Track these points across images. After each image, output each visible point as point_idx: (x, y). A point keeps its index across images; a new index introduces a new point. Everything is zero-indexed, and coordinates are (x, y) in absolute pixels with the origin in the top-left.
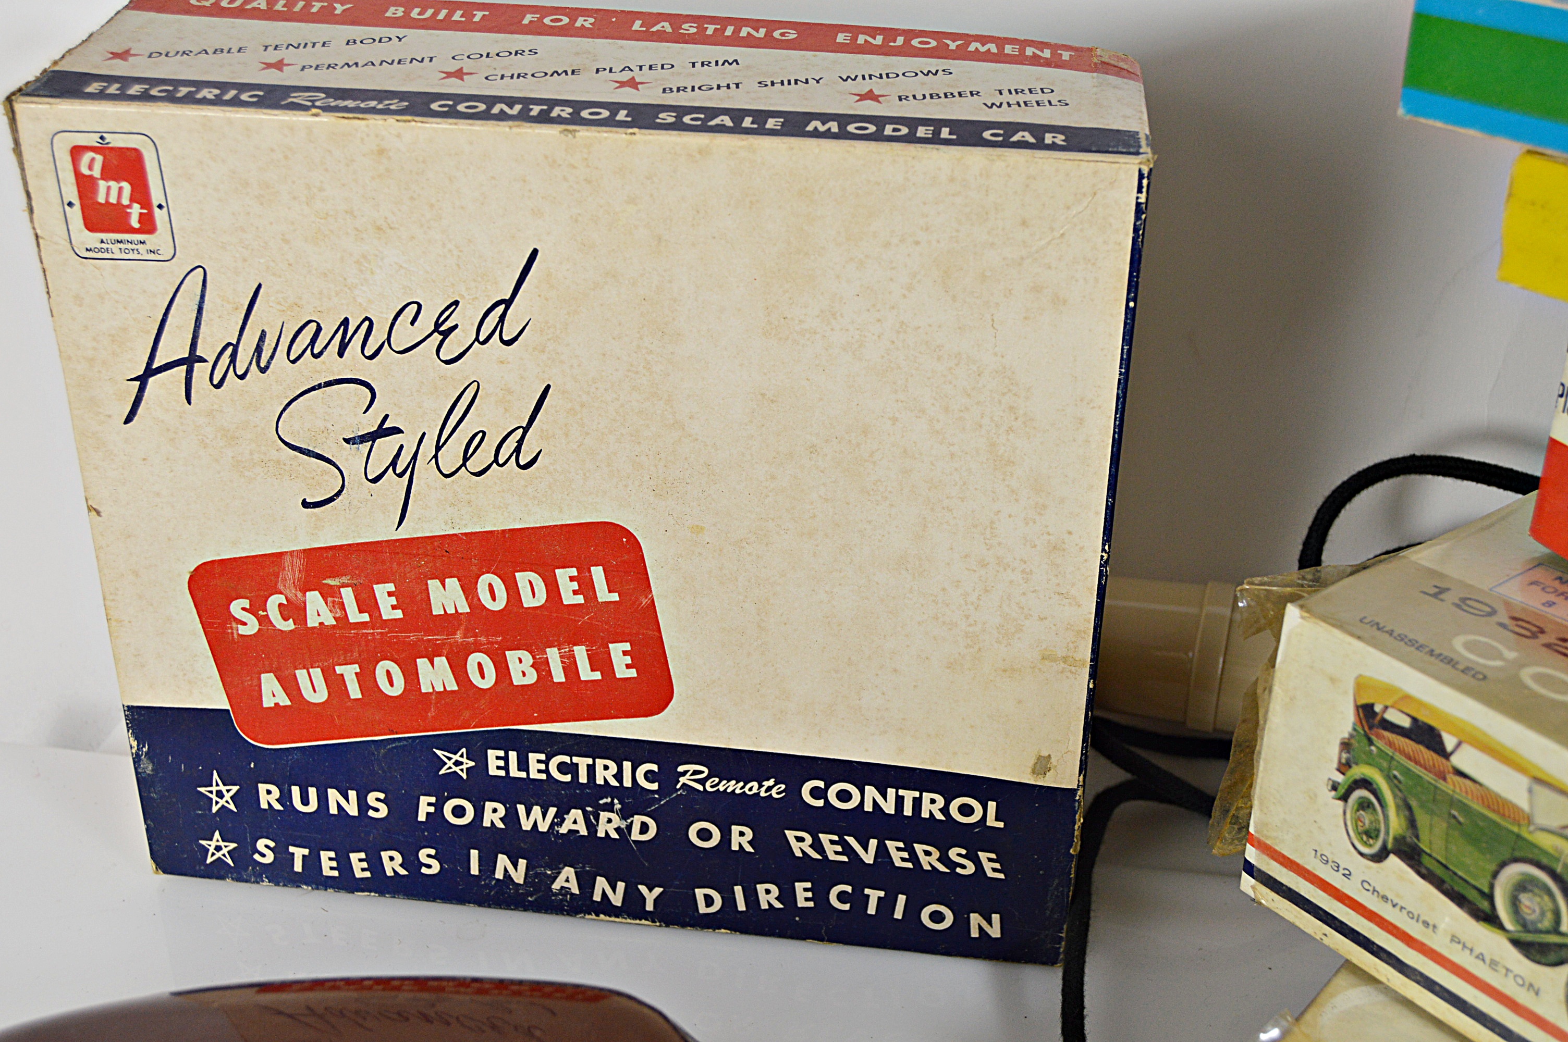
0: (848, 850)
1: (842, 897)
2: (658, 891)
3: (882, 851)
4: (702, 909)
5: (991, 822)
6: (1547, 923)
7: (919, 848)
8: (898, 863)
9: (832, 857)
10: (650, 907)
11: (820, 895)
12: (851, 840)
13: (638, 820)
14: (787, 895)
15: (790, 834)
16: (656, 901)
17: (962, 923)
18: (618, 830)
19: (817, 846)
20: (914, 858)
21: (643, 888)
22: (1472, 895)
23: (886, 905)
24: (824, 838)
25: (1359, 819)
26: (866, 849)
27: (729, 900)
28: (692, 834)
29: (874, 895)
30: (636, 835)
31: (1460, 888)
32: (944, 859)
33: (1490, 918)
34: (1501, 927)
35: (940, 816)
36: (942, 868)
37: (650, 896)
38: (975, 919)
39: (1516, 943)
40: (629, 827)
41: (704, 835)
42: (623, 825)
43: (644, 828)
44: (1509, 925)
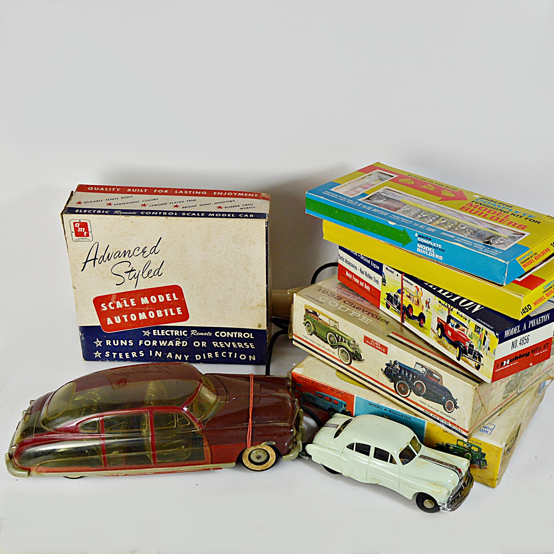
0: (225, 345)
1: (224, 354)
2: (188, 356)
3: (231, 345)
4: (197, 359)
5: (251, 337)
6: (334, 342)
7: (238, 343)
8: (235, 347)
9: (222, 346)
10: (186, 359)
11: (220, 354)
12: (225, 343)
13: (183, 342)
14: (214, 355)
15: (213, 343)
16: (188, 358)
17: (248, 358)
18: (180, 344)
19: (219, 344)
20: (237, 345)
21: (185, 356)
22: (324, 339)
23: (233, 355)
24: (220, 343)
25: (308, 329)
26: (228, 344)
27: (202, 357)
28: (194, 344)
29: (230, 353)
30: (183, 345)
31: (322, 338)
32: (243, 345)
33: (327, 342)
34: (328, 343)
35: (242, 337)
36: (243, 347)
37: (186, 357)
38: (250, 357)
39: (331, 346)
40: (182, 343)
41: (197, 344)
42: (181, 343)
43: (185, 344)
44: (330, 343)
